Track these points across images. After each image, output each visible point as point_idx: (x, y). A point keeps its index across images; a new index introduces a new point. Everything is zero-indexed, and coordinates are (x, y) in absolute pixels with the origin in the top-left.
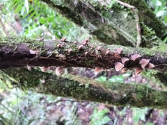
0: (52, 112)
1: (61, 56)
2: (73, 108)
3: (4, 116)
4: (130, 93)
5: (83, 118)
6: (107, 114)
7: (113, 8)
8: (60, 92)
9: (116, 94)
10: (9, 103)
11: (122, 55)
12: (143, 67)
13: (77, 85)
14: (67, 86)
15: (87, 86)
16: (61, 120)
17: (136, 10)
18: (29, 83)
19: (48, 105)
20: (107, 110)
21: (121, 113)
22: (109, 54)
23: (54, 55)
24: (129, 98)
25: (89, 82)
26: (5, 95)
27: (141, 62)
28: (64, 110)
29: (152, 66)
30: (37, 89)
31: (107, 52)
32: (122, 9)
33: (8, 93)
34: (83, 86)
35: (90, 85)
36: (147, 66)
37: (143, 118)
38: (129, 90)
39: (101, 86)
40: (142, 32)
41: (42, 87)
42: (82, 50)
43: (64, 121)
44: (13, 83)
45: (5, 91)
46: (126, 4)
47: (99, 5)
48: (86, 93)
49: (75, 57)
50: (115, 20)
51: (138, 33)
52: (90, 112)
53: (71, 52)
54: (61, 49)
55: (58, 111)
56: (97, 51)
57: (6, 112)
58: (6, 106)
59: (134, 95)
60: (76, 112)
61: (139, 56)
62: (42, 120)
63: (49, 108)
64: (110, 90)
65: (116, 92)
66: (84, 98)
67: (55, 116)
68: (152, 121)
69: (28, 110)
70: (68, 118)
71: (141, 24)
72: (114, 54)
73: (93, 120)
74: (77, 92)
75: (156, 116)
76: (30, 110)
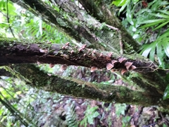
0: (56, 108)
1: (65, 55)
2: (72, 105)
3: (21, 111)
4: (115, 92)
5: (80, 113)
6: (97, 110)
7: (103, 29)
8: (63, 90)
9: (105, 93)
10: (25, 102)
11: (112, 58)
12: (128, 68)
13: (76, 86)
14: (68, 86)
15: (83, 86)
16: (63, 115)
17: (119, 31)
18: (39, 83)
19: (54, 103)
20: (97, 107)
21: (107, 109)
22: (102, 57)
23: (59, 54)
24: (114, 96)
25: (85, 83)
26: (22, 96)
27: (126, 64)
28: (66, 107)
29: (135, 67)
30: (46, 88)
31: (101, 55)
32: (110, 31)
33: (25, 95)
34: (81, 86)
35: (86, 86)
36: (131, 68)
37: (123, 113)
38: (114, 90)
39: (94, 86)
40: (124, 47)
41: (49, 86)
42: (81, 52)
43: (65, 115)
44: (27, 83)
45: (22, 92)
46: (112, 27)
47: (93, 27)
48: (83, 92)
49: (76, 57)
50: (105, 38)
51: (121, 48)
52: (85, 109)
53: (73, 53)
54: (65, 50)
55: (61, 108)
56: (93, 54)
57: (22, 108)
58: (23, 104)
59: (118, 94)
60: (74, 109)
61: (125, 59)
62: (49, 114)
63: (54, 106)
64: (100, 90)
65: (105, 91)
66: (81, 95)
67: (59, 112)
68: (129, 115)
69: (39, 107)
70: (68, 113)
71: (123, 42)
72: (106, 57)
73: (87, 114)
74: (76, 91)
75: (132, 111)
76: (40, 107)
